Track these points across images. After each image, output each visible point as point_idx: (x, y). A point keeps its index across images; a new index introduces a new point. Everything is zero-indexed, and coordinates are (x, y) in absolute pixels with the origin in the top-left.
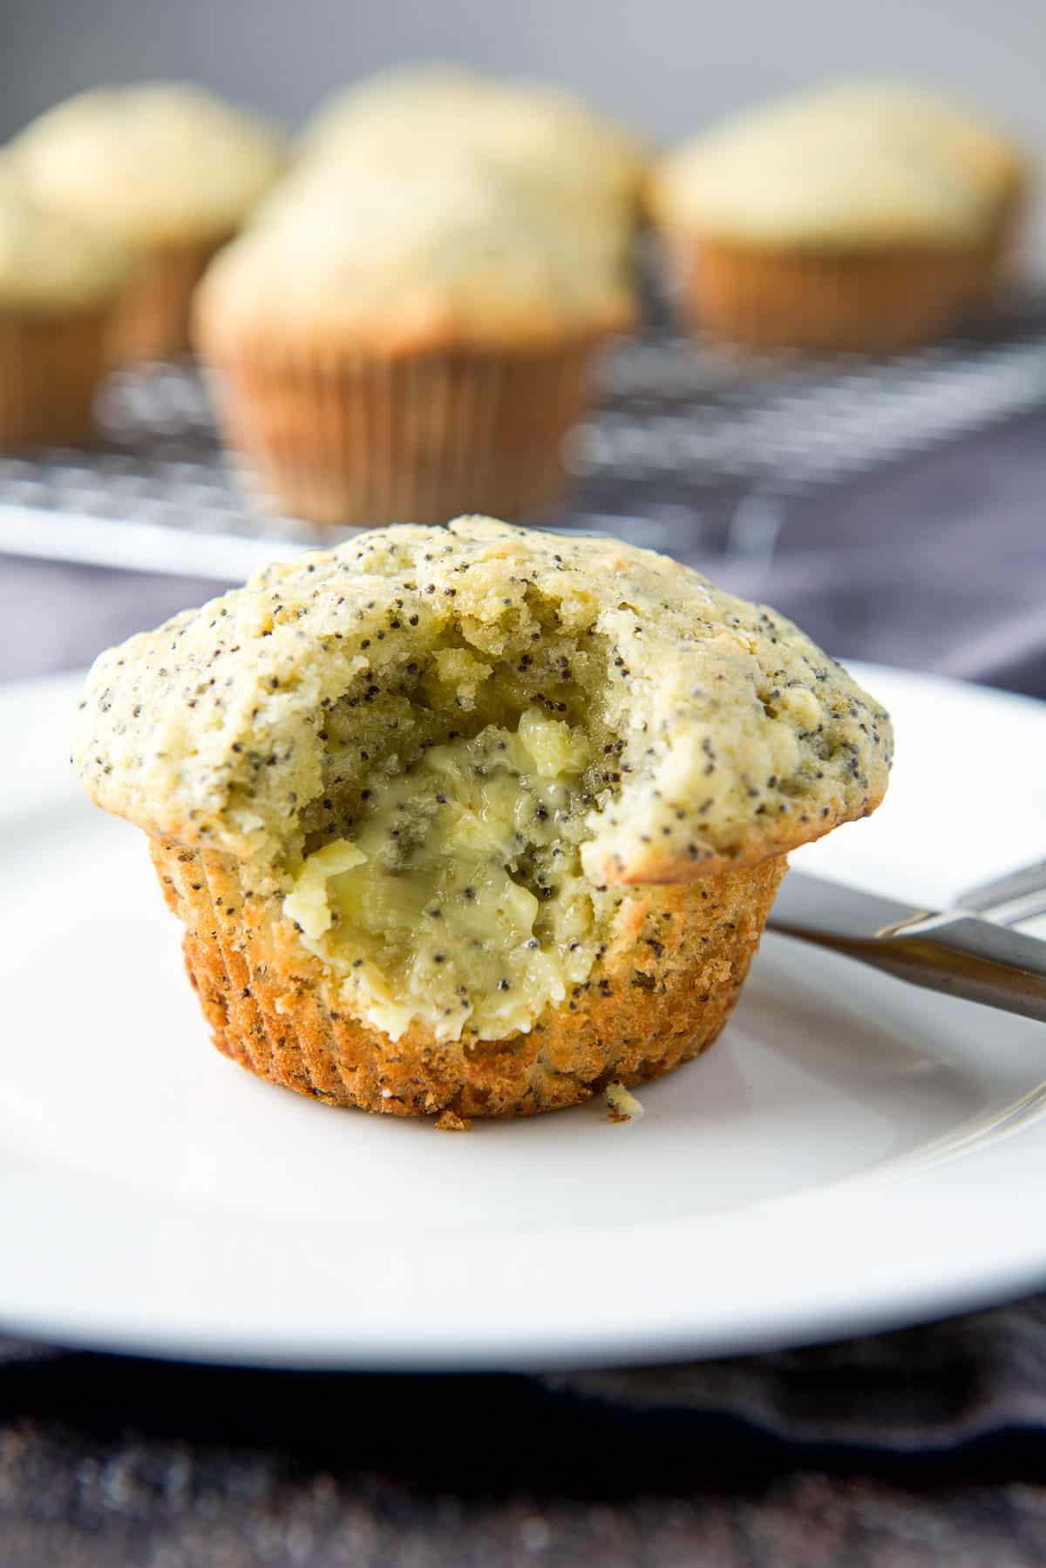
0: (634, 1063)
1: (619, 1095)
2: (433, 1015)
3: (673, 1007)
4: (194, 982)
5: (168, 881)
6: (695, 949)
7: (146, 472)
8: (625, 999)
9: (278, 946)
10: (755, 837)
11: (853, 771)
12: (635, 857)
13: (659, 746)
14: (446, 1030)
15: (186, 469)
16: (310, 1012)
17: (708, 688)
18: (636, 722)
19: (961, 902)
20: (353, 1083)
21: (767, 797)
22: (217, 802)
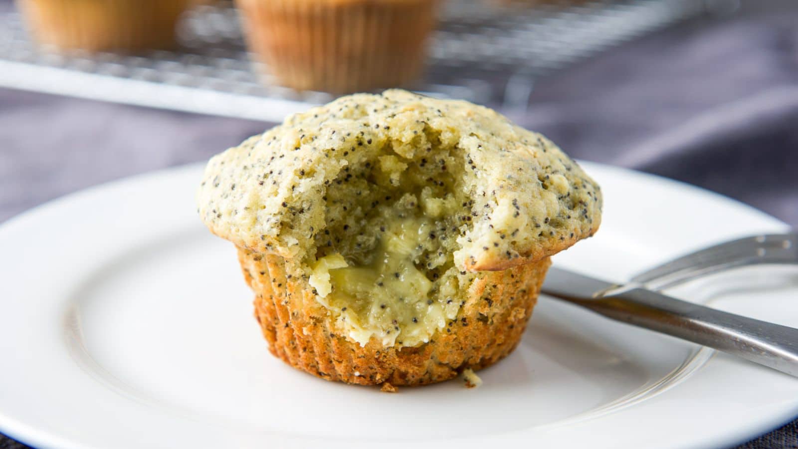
0: (477, 358)
1: (470, 374)
2: (382, 334)
3: (497, 331)
4: (259, 319)
5: (246, 270)
6: (507, 303)
7: (206, 64)
8: (474, 327)
9: (305, 301)
10: (538, 247)
11: (585, 215)
12: (481, 258)
13: (492, 203)
14: (388, 341)
15: (225, 62)
16: (320, 334)
17: (515, 175)
18: (479, 191)
19: (633, 280)
20: (340, 369)
21: (544, 228)
22: (276, 231)
